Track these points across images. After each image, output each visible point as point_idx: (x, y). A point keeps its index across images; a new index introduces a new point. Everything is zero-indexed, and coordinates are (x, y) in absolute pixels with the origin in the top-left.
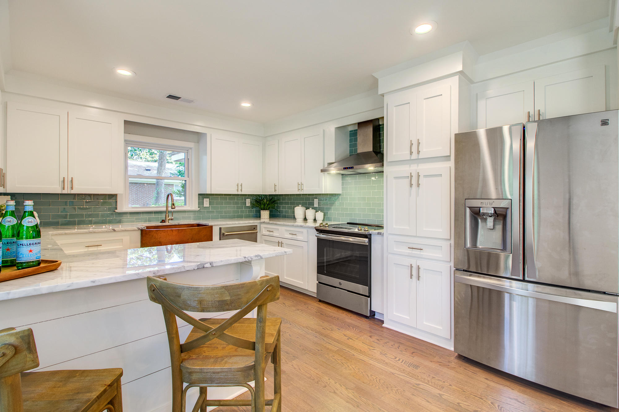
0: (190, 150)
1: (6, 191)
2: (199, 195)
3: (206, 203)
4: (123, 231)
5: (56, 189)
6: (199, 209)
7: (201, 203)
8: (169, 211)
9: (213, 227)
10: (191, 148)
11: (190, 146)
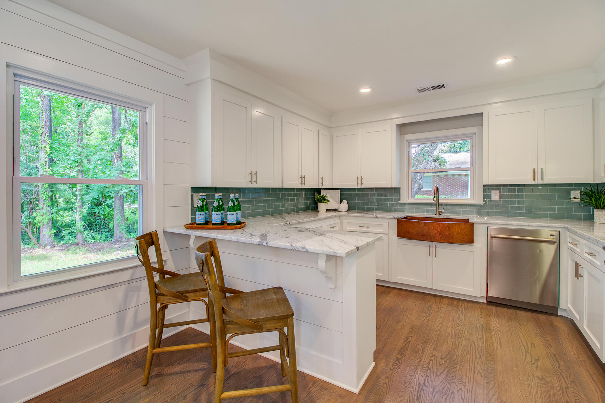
0: (474, 136)
1: (333, 187)
2: (484, 186)
3: (495, 196)
4: (383, 218)
5: (353, 185)
6: (484, 203)
7: (486, 196)
8: (440, 204)
9: (475, 225)
10: (475, 134)
11: (474, 131)
